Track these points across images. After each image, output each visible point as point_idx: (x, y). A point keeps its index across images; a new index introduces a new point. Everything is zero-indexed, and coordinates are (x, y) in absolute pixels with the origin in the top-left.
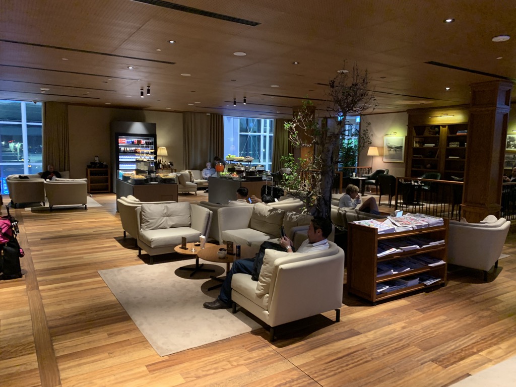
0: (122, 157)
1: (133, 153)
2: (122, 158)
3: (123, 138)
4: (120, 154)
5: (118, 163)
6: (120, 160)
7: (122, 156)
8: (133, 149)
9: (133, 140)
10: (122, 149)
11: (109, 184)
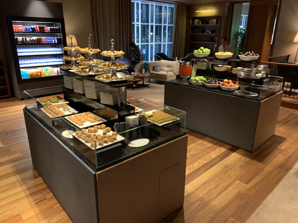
0: (22, 50)
1: (35, 44)
2: (21, 52)
3: (18, 24)
4: (17, 46)
5: (17, 58)
6: (19, 54)
7: (20, 48)
8: (34, 38)
9: (33, 27)
10: (20, 38)
11: (8, 86)
